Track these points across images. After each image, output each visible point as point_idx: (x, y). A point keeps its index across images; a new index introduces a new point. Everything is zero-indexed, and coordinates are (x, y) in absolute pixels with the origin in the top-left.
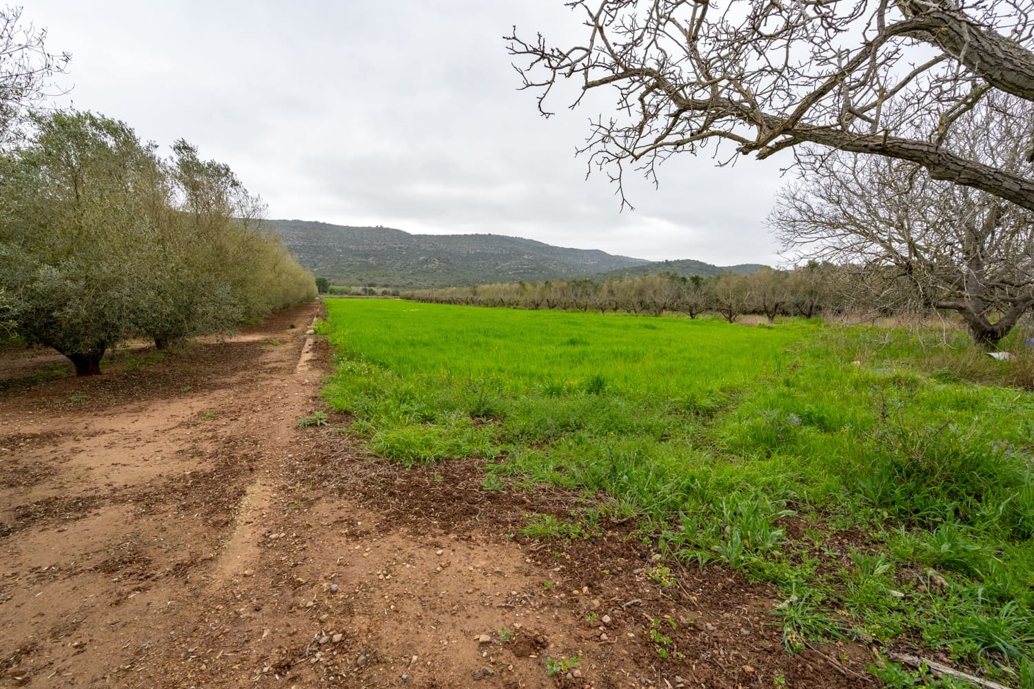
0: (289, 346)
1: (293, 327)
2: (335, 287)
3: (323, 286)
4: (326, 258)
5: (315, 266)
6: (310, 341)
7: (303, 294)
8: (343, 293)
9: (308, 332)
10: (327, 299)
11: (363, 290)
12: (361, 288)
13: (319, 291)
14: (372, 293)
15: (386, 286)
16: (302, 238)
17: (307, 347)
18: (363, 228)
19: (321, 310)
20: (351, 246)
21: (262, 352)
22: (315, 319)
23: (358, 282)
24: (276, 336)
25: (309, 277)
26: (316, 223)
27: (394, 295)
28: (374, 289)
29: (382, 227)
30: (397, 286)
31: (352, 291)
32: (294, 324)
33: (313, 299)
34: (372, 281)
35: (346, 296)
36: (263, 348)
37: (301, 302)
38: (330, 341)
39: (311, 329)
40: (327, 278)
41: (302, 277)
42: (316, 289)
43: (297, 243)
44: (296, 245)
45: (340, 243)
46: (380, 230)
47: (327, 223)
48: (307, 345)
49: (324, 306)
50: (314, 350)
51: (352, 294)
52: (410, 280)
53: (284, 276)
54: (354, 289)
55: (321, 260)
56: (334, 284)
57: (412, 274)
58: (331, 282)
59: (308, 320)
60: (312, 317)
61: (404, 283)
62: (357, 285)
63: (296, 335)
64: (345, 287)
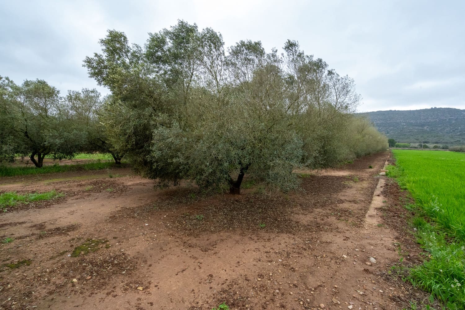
0: (365, 184)
1: (371, 167)
2: (400, 144)
3: (392, 143)
4: (396, 128)
5: (388, 133)
6: (382, 182)
7: (380, 147)
8: (404, 147)
9: (381, 174)
10: (394, 150)
11: (419, 145)
12: (417, 144)
13: (390, 146)
14: (426, 147)
15: (437, 143)
16: (381, 119)
17: (378, 190)
18: (421, 110)
19: (390, 157)
20: (412, 121)
21: (344, 187)
22: (387, 163)
23: (415, 141)
24: (358, 173)
25: (384, 139)
26: (391, 111)
27: (443, 148)
28: (427, 144)
29: (435, 108)
30: (447, 143)
31: (411, 146)
32: (372, 166)
33: (386, 150)
34: (426, 140)
35: (407, 148)
36: (347, 183)
37: (378, 151)
38: (400, 184)
39: (383, 171)
40: (394, 139)
41: (379, 138)
42: (388, 145)
43: (379, 122)
44: (378, 123)
45: (404, 120)
46: (434, 111)
47: (397, 110)
48: (378, 187)
49: (392, 155)
50: (385, 193)
51: (411, 148)
52: (458, 139)
53: (367, 136)
54: (412, 145)
55: (391, 130)
56: (399, 142)
57: (460, 135)
58: (397, 141)
59: (381, 163)
60: (385, 161)
61: (452, 140)
62: (414, 143)
63: (372, 174)
64: (406, 144)
